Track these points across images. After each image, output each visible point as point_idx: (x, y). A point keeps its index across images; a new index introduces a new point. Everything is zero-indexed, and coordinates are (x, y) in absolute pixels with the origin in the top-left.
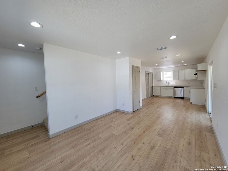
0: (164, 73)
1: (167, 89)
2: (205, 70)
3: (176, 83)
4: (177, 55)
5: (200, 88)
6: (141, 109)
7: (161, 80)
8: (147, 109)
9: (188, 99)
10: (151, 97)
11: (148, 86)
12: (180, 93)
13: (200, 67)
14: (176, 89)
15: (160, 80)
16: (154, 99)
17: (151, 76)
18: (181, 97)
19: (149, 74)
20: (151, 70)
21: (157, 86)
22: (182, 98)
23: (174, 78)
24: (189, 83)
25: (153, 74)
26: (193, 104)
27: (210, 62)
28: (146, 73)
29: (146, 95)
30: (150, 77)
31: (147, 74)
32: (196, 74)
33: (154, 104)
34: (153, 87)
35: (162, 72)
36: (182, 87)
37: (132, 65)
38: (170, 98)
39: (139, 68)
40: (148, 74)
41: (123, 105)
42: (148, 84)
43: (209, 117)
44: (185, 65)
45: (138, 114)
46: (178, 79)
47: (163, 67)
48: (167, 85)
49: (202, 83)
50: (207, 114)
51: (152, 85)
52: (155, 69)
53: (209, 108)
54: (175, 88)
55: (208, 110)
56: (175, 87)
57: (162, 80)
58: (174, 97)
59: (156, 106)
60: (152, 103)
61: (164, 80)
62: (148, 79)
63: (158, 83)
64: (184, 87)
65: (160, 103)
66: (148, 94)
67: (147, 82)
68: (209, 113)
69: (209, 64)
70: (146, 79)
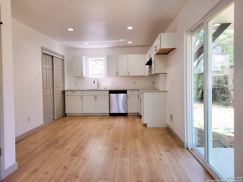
0: (90, 59)
1: (96, 98)
3: (113, 83)
5: (160, 91)
7: (82, 74)
9: (136, 116)
11: (51, 89)
14: (113, 95)
15: (80, 77)
16: (68, 123)
17: (60, 64)
19: (52, 57)
20: (57, 48)
21: (73, 91)
23: (109, 74)
24: (134, 83)
25: (63, 60)
26: (148, 126)
28: (44, 52)
29: (45, 116)
30: (57, 67)
31: (47, 57)
34: (64, 92)
35: (84, 57)
36: (124, 92)
38: (102, 116)
40: (49, 57)
42: (51, 86)
44: (130, 46)
46: (117, 74)
48: (95, 87)
51: (62, 89)
56: (111, 92)
57: (84, 76)
58: (109, 115)
59: (69, 149)
60: (57, 142)
61: (90, 77)
62: (50, 71)
63: (76, 84)
64: (127, 91)
65: (82, 135)
66: (52, 112)
67: (48, 77)
68: (190, 148)
69: (187, 32)
70: (45, 70)
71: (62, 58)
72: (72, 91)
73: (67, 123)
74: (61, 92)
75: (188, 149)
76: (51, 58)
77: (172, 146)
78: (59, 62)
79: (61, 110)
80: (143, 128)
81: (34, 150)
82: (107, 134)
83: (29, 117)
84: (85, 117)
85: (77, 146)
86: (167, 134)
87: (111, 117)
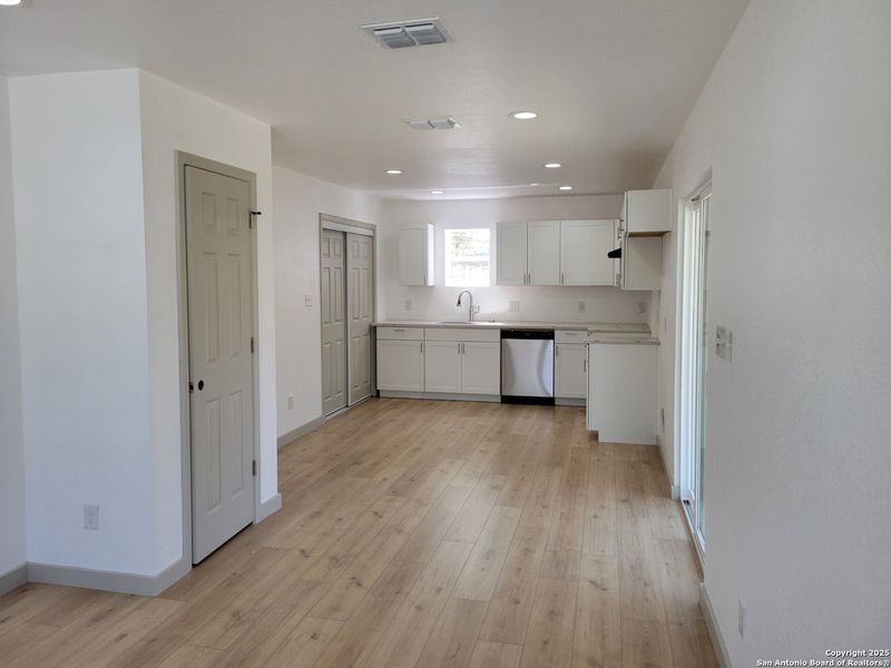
0: (449, 234)
1: (462, 349)
2: (661, 234)
3: (515, 306)
4: (518, 116)
5: (638, 342)
6: (274, 520)
7: (425, 280)
8: (318, 514)
9: (579, 407)
10: (355, 407)
11: (342, 323)
12: (535, 370)
13: (639, 211)
14: (512, 343)
15: (419, 287)
16: (383, 417)
17: (363, 249)
18: (539, 394)
19: (345, 233)
20: (358, 207)
21: (399, 328)
22: (547, 402)
23: (502, 276)
24: (582, 307)
25: (373, 238)
26: (600, 440)
27: (689, 184)
28: (326, 225)
29: (325, 397)
30: (357, 260)
31: (333, 237)
32: (616, 254)
33: (375, 464)
34: (373, 329)
35: (430, 227)
36: (547, 335)
37: (180, 154)
38: (478, 404)
39: (245, 180)
40: (337, 237)
41: (91, 516)
42: (340, 315)
43: (683, 535)
44: (566, 194)
45: (230, 584)
46: (527, 279)
47: (437, 194)
48: (459, 314)
49: (643, 308)
50: (674, 510)
51: (368, 321)
52: (388, 203)
53: (685, 472)
54: (509, 341)
55: (676, 483)
56: (507, 334)
57: (431, 282)
58: (499, 400)
59: (384, 480)
60: (357, 463)
61: (447, 285)
62: (339, 276)
63: (408, 305)
64: (556, 332)
65: (418, 449)
66: (341, 385)
67: (332, 293)
68: (683, 499)
69: (686, 199)
70: (325, 274)
71: (371, 233)
72: (394, 326)
73: (380, 419)
74: (366, 331)
75: (679, 501)
76: (341, 237)
77: (643, 491)
78: (361, 245)
79: (365, 379)
80: (586, 445)
81: (308, 476)
82: (482, 452)
83: (291, 398)
84: (431, 404)
85: (404, 475)
86: (647, 463)
87: (505, 406)
